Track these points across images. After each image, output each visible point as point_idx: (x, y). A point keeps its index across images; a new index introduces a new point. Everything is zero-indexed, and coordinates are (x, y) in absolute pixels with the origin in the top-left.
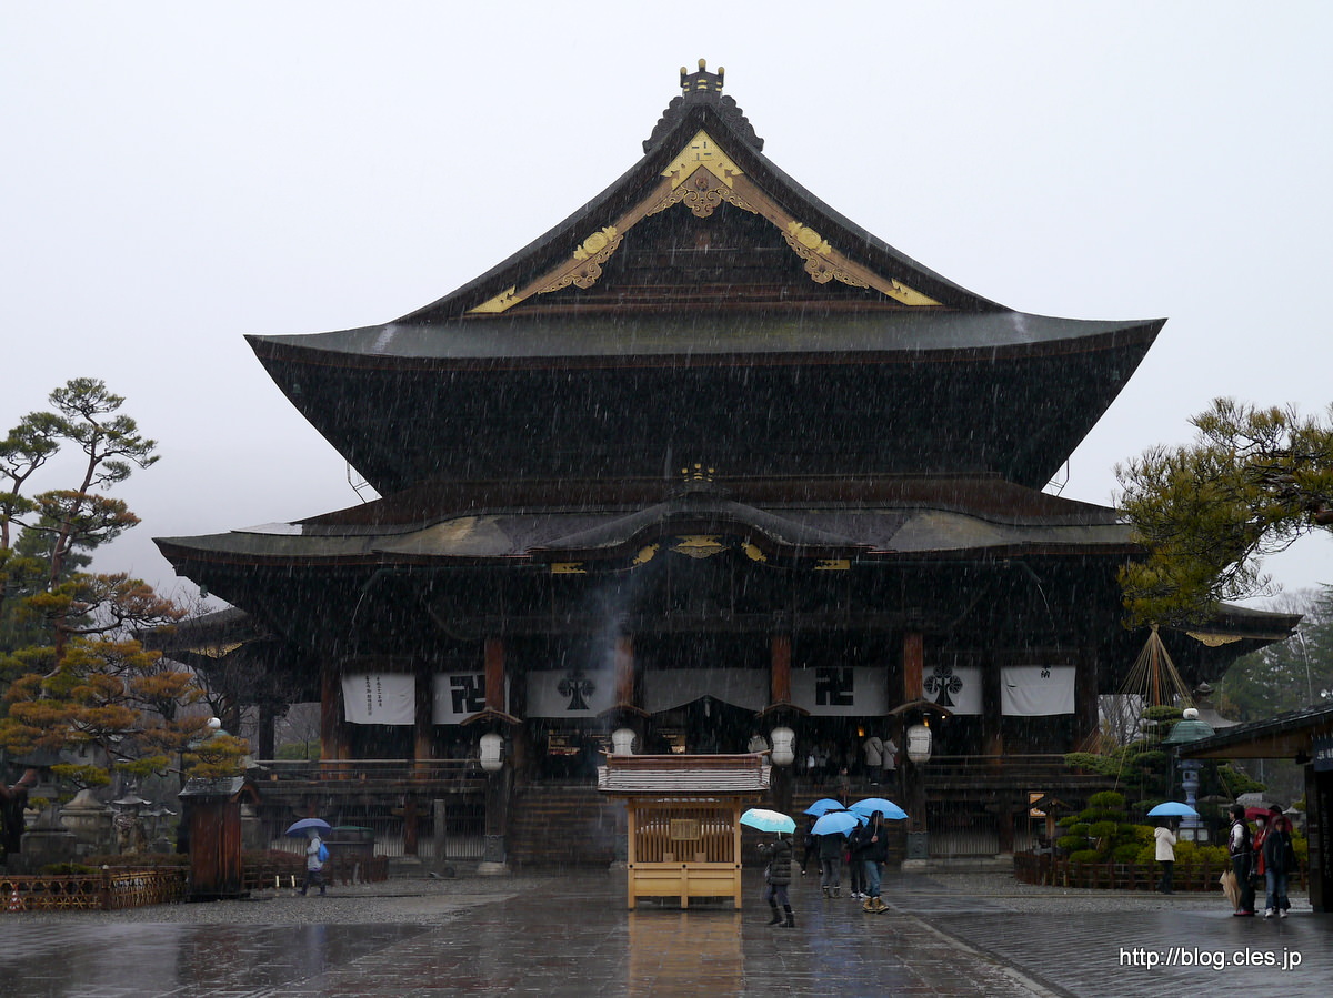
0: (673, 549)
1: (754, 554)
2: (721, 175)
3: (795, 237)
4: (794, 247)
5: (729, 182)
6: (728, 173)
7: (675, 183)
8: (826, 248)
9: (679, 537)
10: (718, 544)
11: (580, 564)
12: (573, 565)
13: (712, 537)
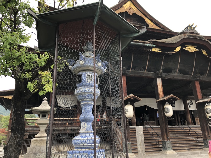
0: (185, 48)
1: (204, 53)
2: (134, 9)
3: (147, 21)
4: (147, 23)
5: (135, 10)
6: (135, 8)
7: (126, 8)
8: (152, 24)
9: (186, 45)
10: (196, 49)
11: (160, 49)
12: (158, 49)
13: (194, 47)
